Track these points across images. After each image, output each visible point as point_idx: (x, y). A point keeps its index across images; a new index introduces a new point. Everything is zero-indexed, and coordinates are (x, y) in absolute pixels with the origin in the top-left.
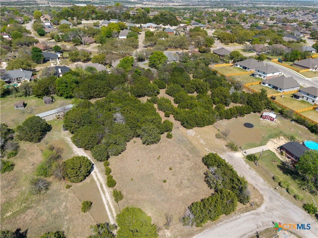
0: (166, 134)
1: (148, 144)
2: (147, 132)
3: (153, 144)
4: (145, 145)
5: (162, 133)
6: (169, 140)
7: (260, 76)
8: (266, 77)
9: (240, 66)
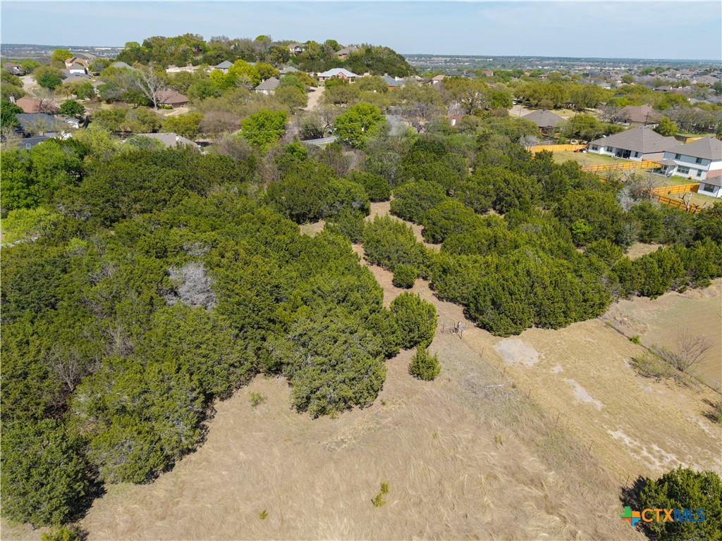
0: (406, 357)
1: (322, 411)
2: (319, 350)
3: (346, 412)
4: (306, 417)
5: (390, 356)
6: (426, 386)
7: (683, 172)
8: (706, 171)
9: (608, 150)
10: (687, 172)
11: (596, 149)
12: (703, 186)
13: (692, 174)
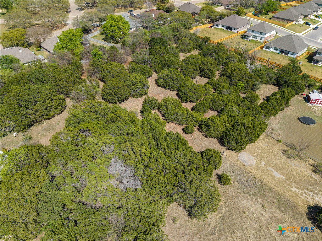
7: (255, 38)
8: (264, 38)
9: (222, 26)
10: (256, 38)
11: (218, 26)
12: (265, 47)
13: (258, 39)
